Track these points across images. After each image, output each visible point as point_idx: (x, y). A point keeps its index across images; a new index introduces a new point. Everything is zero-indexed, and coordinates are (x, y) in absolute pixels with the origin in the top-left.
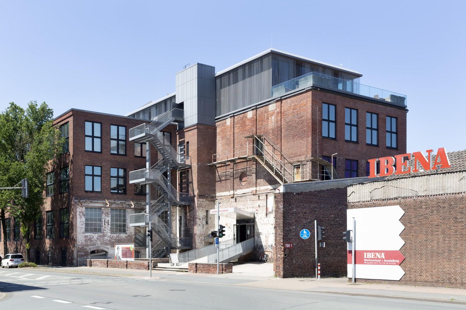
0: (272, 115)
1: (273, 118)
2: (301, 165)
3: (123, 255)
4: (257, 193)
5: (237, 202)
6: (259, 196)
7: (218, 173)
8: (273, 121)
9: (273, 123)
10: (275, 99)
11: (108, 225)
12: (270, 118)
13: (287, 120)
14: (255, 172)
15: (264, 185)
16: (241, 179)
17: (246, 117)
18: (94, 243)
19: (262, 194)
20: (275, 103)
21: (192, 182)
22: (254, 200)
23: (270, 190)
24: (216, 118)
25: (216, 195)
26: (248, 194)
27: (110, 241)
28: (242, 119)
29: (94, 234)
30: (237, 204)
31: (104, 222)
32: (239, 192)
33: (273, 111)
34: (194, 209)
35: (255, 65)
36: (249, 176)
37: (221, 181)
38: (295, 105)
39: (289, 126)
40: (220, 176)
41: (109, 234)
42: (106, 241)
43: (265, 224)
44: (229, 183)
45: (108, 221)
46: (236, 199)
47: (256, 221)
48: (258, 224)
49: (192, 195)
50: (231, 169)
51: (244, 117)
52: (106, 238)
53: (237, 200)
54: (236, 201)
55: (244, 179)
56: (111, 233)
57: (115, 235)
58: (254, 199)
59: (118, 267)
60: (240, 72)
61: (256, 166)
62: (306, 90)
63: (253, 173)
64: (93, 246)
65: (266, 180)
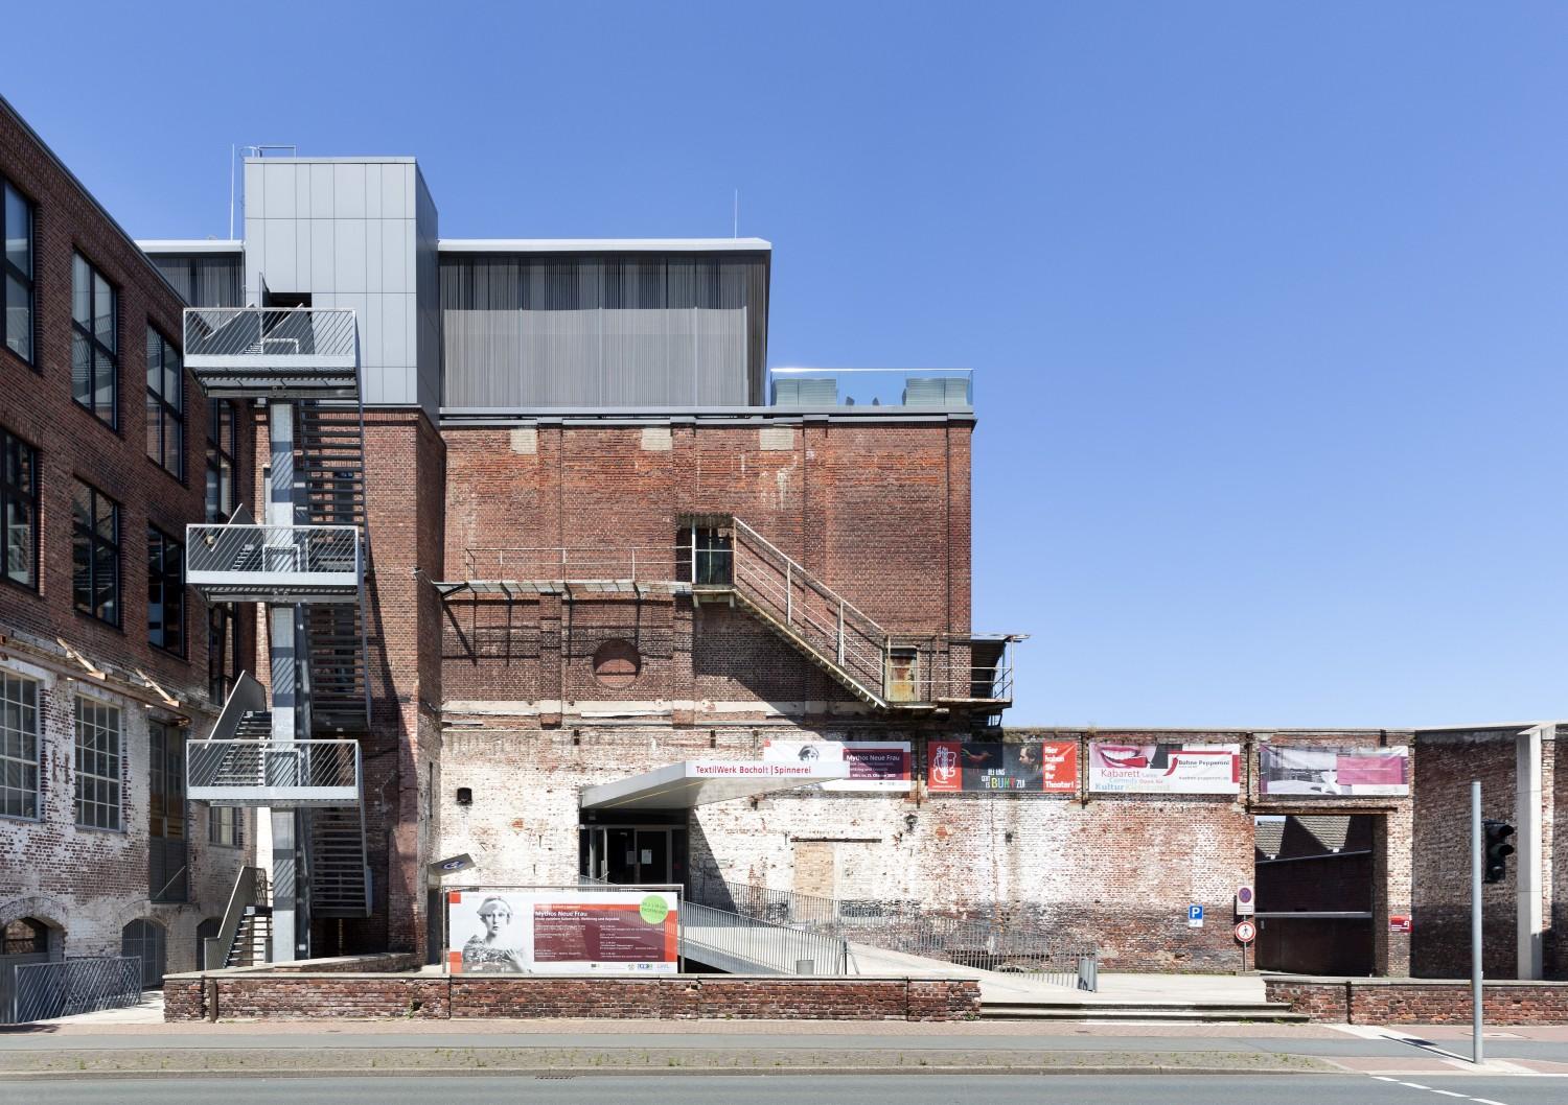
0: (774, 466)
1: (782, 475)
2: (921, 652)
4: (696, 723)
5: (584, 747)
6: (713, 734)
7: (456, 625)
8: (782, 486)
9: (781, 494)
11: (67, 782)
12: (764, 474)
13: (852, 495)
14: (689, 646)
15: (734, 698)
16: (596, 665)
17: (635, 446)
18: (16, 877)
19: (725, 726)
20: (794, 428)
21: (378, 641)
22: (682, 745)
23: (768, 717)
24: (442, 411)
25: (444, 708)
26: (643, 721)
27: (72, 868)
28: (610, 446)
29: (14, 828)
30: (581, 751)
31: (54, 761)
32: (589, 709)
33: (779, 453)
34: (395, 749)
36: (653, 657)
37: (473, 657)
38: (889, 456)
39: (860, 518)
40: (471, 641)
41: (70, 833)
42: (58, 871)
43: (744, 832)
44: (527, 670)
45: (67, 760)
46: (577, 733)
47: (696, 820)
48: (706, 830)
49: (379, 691)
50: (542, 619)
51: (619, 441)
52: (61, 853)
53: (585, 738)
54: (577, 742)
55: (609, 665)
56: (78, 830)
57: (90, 840)
58: (684, 742)
61: (695, 626)
62: (949, 421)
63: (675, 649)
64: (12, 897)
65: (745, 683)
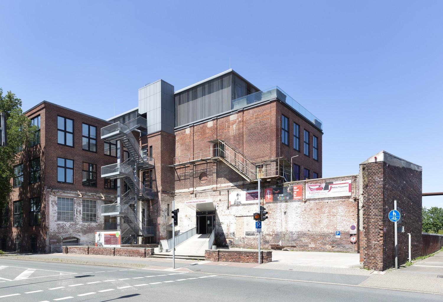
0: (233, 124)
1: (234, 126)
2: (265, 165)
3: (105, 241)
4: (217, 190)
5: (197, 198)
6: (220, 192)
7: (177, 174)
8: (234, 129)
9: (234, 131)
10: (237, 110)
11: (80, 214)
12: (231, 127)
13: (249, 127)
14: (216, 172)
15: (225, 183)
16: (200, 178)
17: (206, 127)
18: (67, 230)
19: (223, 190)
20: (237, 113)
21: (155, 180)
22: (214, 195)
23: (231, 187)
24: (175, 128)
25: (175, 192)
26: (208, 191)
27: (81, 229)
28: (202, 128)
29: (66, 223)
31: (77, 211)
32: (199, 189)
33: (234, 121)
34: (157, 202)
35: (216, 83)
36: (210, 175)
37: (180, 180)
38: (258, 115)
39: (251, 133)
40: (179, 176)
41: (81, 223)
42: (78, 229)
43: (226, 215)
44: (188, 182)
45: (80, 210)
46: (196, 195)
47: (217, 213)
48: (219, 215)
49: (156, 191)
50: (190, 170)
51: (204, 126)
52: (78, 226)
53: (197, 196)
54: (196, 197)
55: (203, 178)
56: (83, 222)
57: (86, 224)
58: (215, 195)
59: (102, 254)
60: (199, 90)
61: (217, 167)
62: (270, 101)
63: (213, 173)
64: (66, 234)
65: (227, 179)
